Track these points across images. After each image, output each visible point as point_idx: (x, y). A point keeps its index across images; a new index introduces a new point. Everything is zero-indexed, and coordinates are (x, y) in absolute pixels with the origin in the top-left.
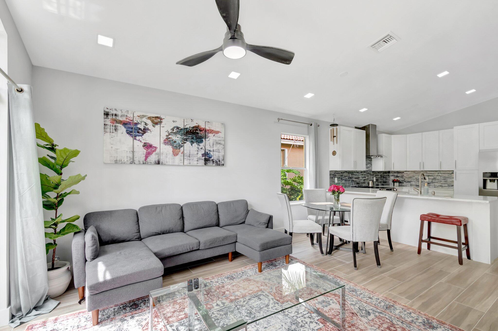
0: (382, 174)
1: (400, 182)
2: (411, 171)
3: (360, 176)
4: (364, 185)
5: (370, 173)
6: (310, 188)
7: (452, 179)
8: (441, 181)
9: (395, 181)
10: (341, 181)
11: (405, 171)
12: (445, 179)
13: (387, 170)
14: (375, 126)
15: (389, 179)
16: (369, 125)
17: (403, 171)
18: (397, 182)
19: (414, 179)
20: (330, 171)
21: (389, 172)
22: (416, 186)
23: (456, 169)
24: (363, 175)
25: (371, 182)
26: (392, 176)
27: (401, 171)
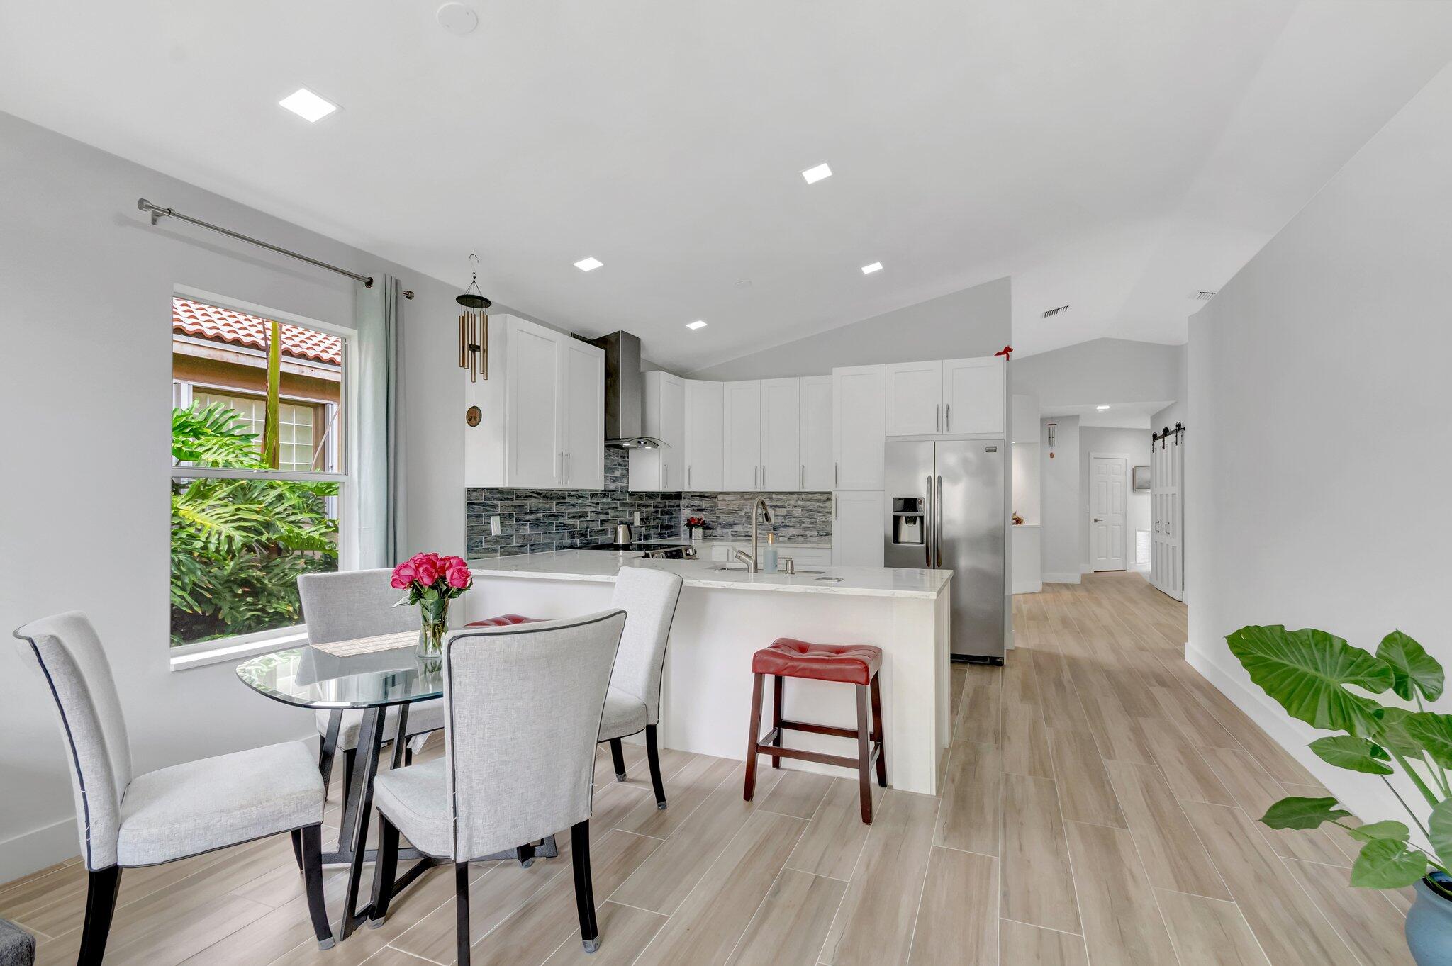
0: (659, 500)
1: (705, 526)
2: (735, 493)
3: (589, 509)
4: (602, 539)
5: (621, 498)
6: (360, 569)
7: (828, 516)
8: (803, 522)
9: (693, 523)
10: (515, 527)
11: (721, 493)
12: (811, 515)
13: (673, 488)
14: (635, 342)
15: (679, 516)
16: (617, 334)
17: (715, 493)
18: (698, 526)
19: (741, 517)
20: (469, 491)
21: (678, 495)
22: (746, 536)
23: (837, 487)
24: (598, 504)
25: (621, 530)
26: (687, 507)
27: (710, 493)
